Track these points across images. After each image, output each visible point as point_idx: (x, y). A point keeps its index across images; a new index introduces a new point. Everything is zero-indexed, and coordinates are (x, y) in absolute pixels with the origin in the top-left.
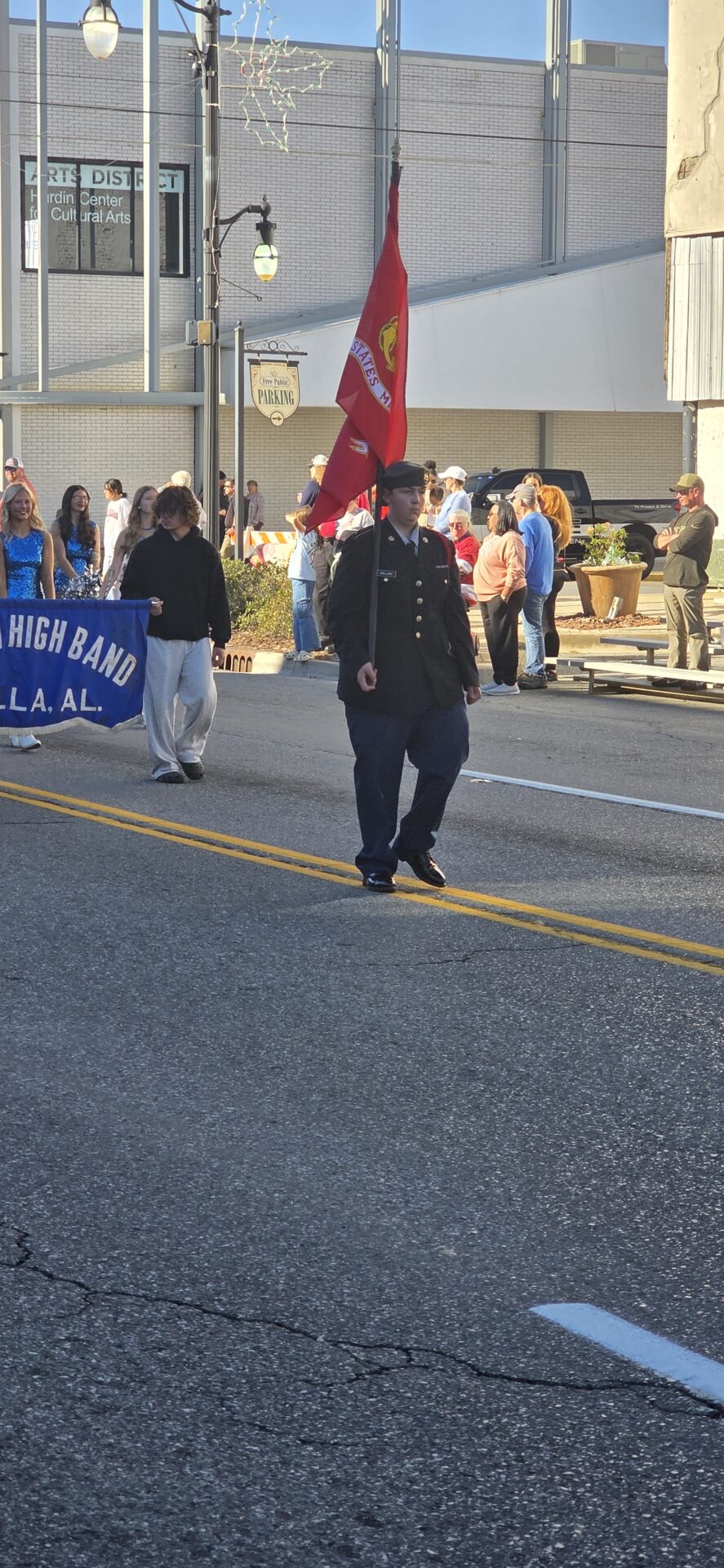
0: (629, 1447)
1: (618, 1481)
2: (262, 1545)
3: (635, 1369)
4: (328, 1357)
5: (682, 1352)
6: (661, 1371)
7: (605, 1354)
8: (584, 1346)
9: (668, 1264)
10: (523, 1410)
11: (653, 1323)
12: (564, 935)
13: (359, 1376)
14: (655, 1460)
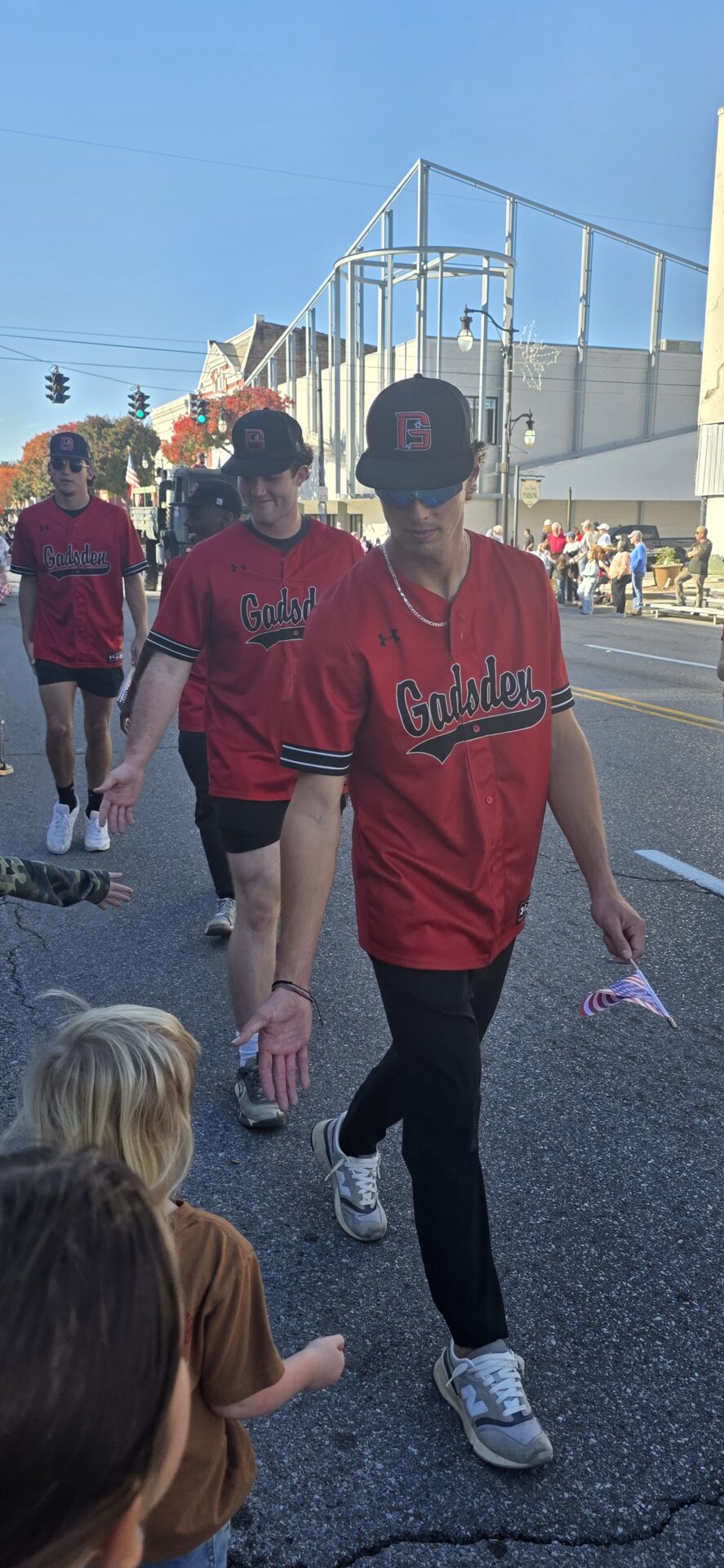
0: (673, 903)
1: (669, 915)
2: (532, 930)
3: (676, 875)
4: (555, 865)
5: (695, 869)
6: (686, 876)
7: (664, 869)
8: (655, 865)
9: (689, 837)
10: (631, 888)
11: (684, 859)
12: (646, 712)
13: (567, 873)
14: (684, 907)
